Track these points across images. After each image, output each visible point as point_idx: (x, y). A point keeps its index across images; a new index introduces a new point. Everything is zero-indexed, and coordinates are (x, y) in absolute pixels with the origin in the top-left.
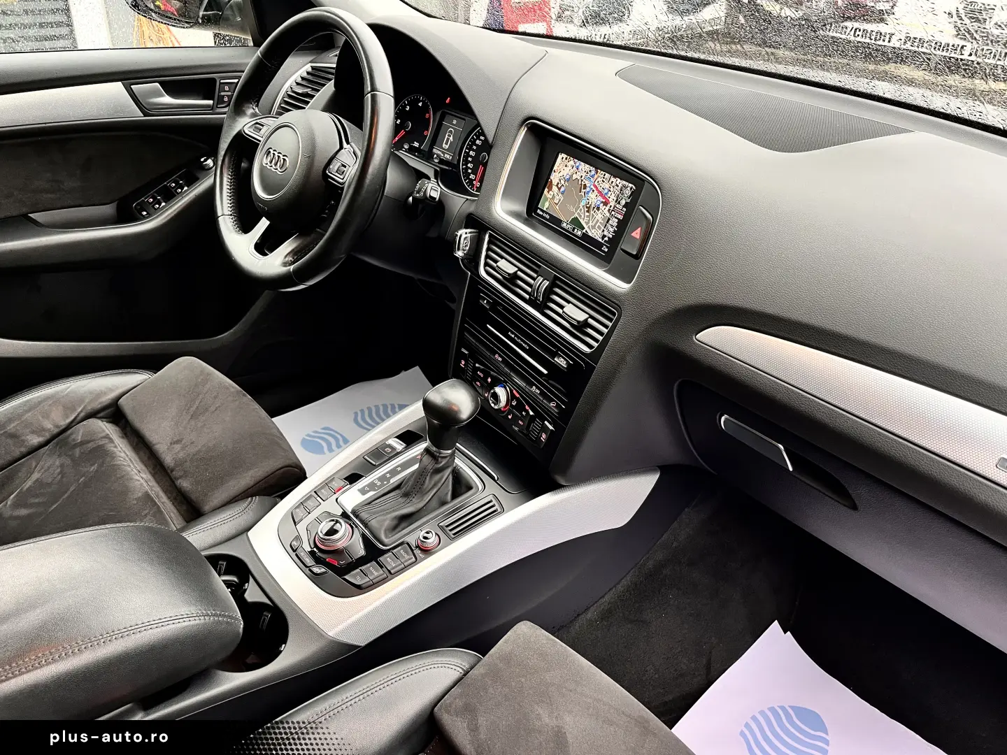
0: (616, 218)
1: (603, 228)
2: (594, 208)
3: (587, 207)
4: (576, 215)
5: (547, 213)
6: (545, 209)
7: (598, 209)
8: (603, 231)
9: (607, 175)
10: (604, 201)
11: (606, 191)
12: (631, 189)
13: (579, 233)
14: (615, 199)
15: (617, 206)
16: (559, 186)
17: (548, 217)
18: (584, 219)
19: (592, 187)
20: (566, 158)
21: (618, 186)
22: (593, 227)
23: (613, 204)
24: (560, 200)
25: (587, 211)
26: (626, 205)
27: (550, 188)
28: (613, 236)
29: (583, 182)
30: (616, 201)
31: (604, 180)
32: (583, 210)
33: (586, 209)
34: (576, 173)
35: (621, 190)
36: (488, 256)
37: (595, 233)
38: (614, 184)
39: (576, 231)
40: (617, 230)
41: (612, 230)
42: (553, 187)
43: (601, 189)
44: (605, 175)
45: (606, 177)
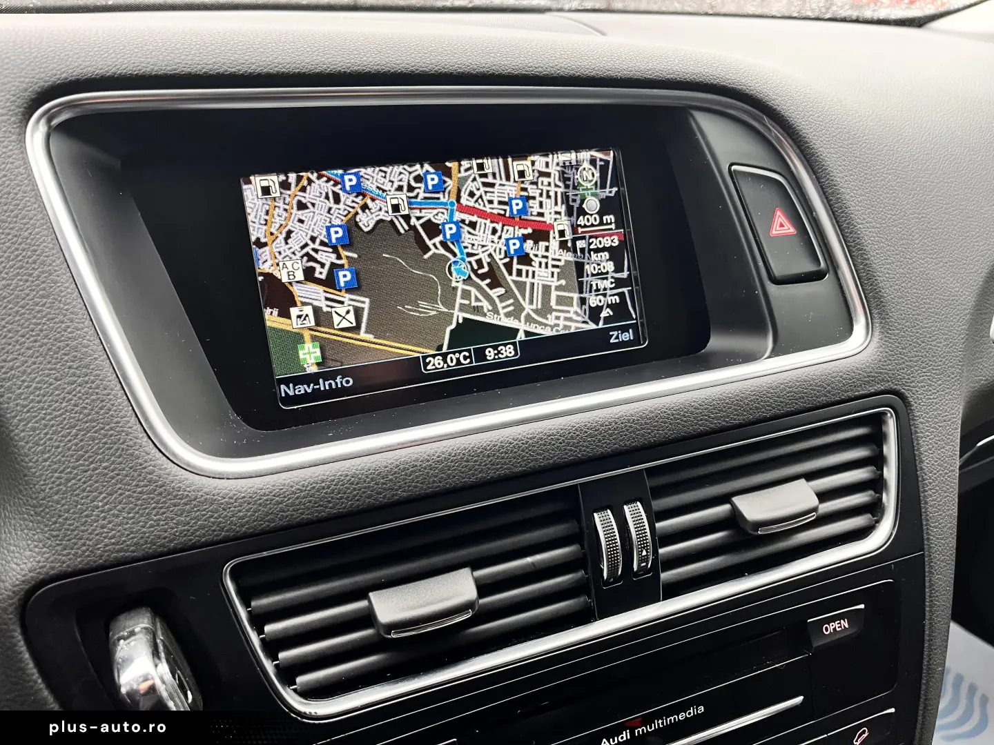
0: (597, 251)
1: (576, 296)
2: (509, 266)
3: (483, 277)
4: (459, 316)
5: (331, 375)
6: (312, 370)
7: (525, 259)
8: (583, 301)
9: (491, 164)
10: (530, 231)
11: (517, 205)
12: (593, 162)
13: (508, 352)
14: (562, 208)
15: (581, 221)
16: (321, 273)
18: (495, 311)
19: (458, 216)
20: (285, 185)
21: (548, 175)
23: (564, 223)
24: (358, 312)
25: (491, 286)
26: (606, 206)
27: (283, 299)
28: (621, 295)
29: (413, 221)
30: (570, 212)
31: (490, 180)
32: (474, 291)
33: (484, 284)
34: (365, 207)
35: (564, 178)
36: (273, 646)
37: (562, 322)
38: (529, 177)
39: (490, 354)
40: (625, 275)
41: (607, 284)
42: (297, 290)
43: (497, 209)
44: (481, 167)
45: (488, 171)
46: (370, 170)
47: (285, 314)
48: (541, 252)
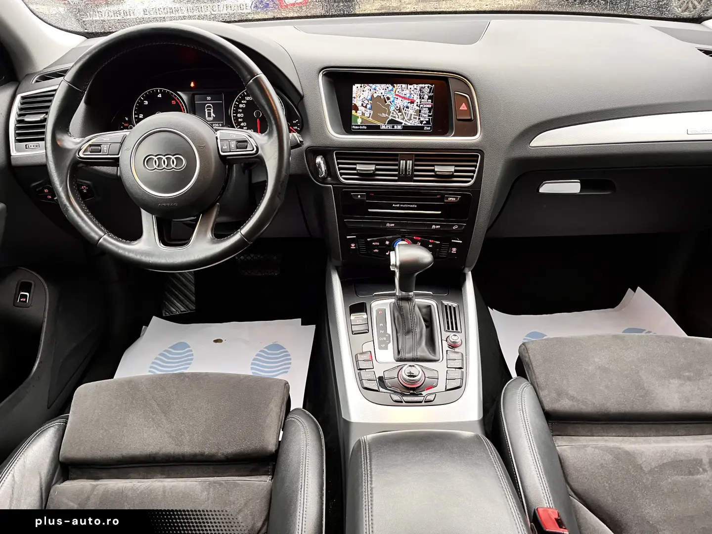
0: (425, 108)
1: (418, 117)
2: (403, 109)
3: (397, 110)
4: (390, 118)
5: (363, 126)
6: (359, 124)
7: (408, 107)
8: (419, 119)
9: (404, 86)
10: (410, 101)
11: (408, 95)
12: (428, 87)
13: (399, 127)
14: (419, 97)
15: (423, 100)
16: (364, 105)
17: (365, 128)
18: (399, 118)
19: (394, 96)
20: (361, 87)
21: (417, 89)
22: (410, 119)
23: (418, 100)
24: (370, 114)
25: (399, 112)
26: (430, 98)
27: (357, 109)
28: (429, 119)
29: (385, 96)
30: (420, 98)
31: (403, 89)
32: (395, 113)
33: (397, 111)
34: (375, 92)
35: (420, 90)
36: (340, 169)
37: (413, 123)
38: (412, 89)
39: (395, 127)
40: (431, 114)
41: (426, 116)
42: (359, 108)
43: (403, 96)
44: (401, 86)
45: (403, 87)
46: (378, 85)
47: (356, 112)
48: (412, 106)
